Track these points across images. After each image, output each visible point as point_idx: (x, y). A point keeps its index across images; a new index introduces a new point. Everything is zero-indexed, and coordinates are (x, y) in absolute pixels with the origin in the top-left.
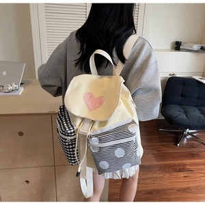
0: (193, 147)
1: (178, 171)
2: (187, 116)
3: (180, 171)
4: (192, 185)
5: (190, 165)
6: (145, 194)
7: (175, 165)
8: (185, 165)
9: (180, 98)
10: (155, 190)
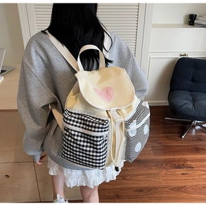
0: (201, 140)
1: (177, 168)
2: (194, 105)
3: (179, 167)
4: (189, 184)
5: (191, 161)
6: (134, 191)
7: (174, 160)
8: (186, 160)
9: (191, 83)
10: (146, 188)
